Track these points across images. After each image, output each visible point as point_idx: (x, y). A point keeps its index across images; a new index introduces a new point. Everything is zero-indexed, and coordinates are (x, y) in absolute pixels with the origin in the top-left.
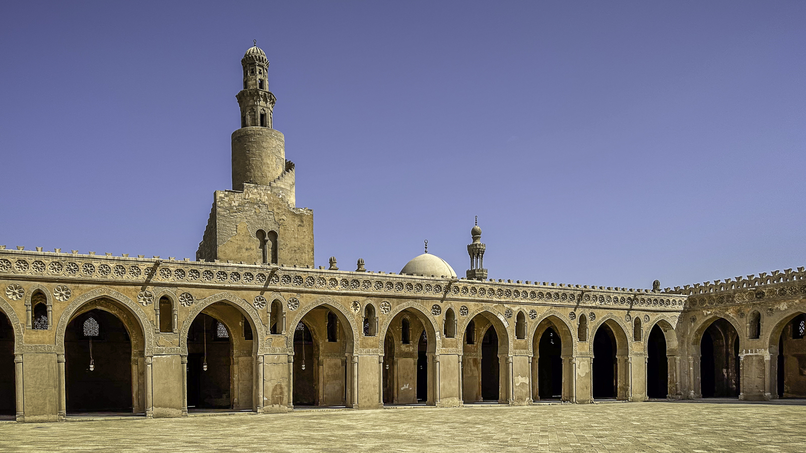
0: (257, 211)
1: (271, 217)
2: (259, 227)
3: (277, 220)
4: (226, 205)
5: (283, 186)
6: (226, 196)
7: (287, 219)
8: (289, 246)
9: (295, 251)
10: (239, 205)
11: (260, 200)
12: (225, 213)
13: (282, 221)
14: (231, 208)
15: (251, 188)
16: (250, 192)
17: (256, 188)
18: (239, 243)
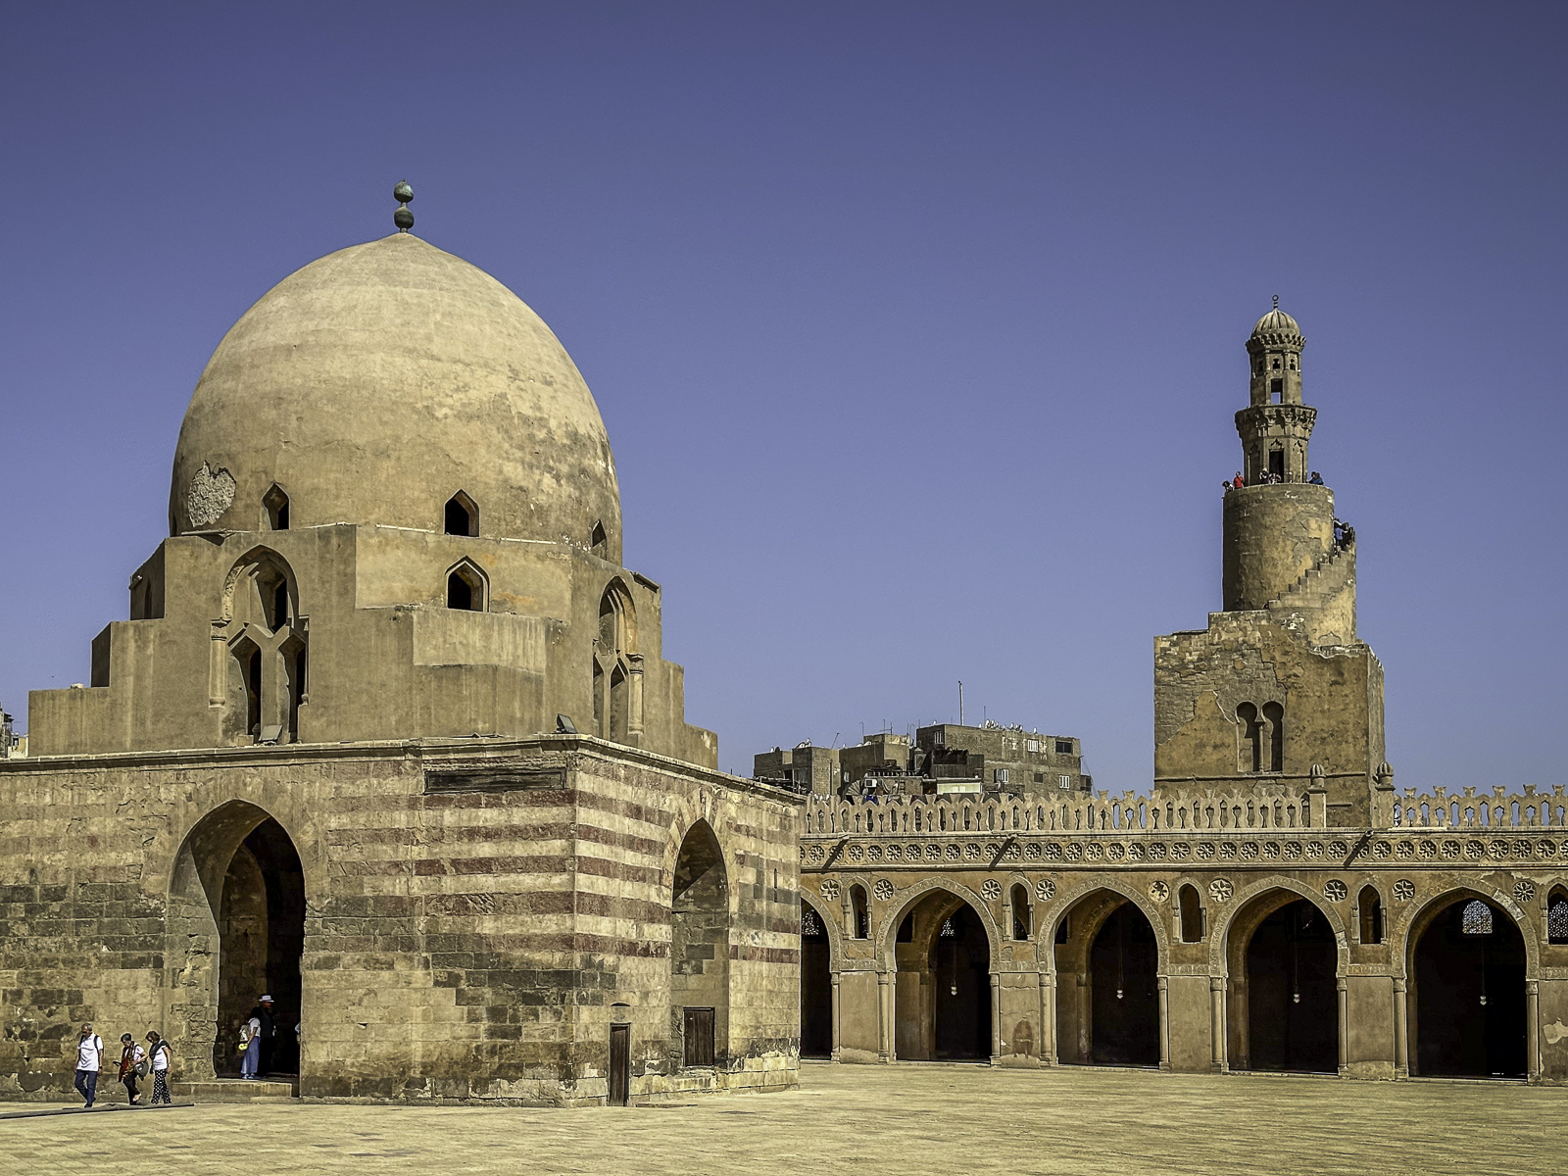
0: (1238, 666)
1: (1267, 673)
2: (1242, 698)
3: (1280, 677)
4: (1174, 662)
5: (1299, 603)
6: (1174, 644)
7: (1305, 673)
8: (1309, 730)
9: (1323, 739)
10: (1200, 659)
11: (1244, 642)
12: (1172, 679)
13: (1292, 680)
14: (1183, 665)
15: (1225, 619)
16: (1223, 629)
17: (1236, 618)
18: (1199, 734)
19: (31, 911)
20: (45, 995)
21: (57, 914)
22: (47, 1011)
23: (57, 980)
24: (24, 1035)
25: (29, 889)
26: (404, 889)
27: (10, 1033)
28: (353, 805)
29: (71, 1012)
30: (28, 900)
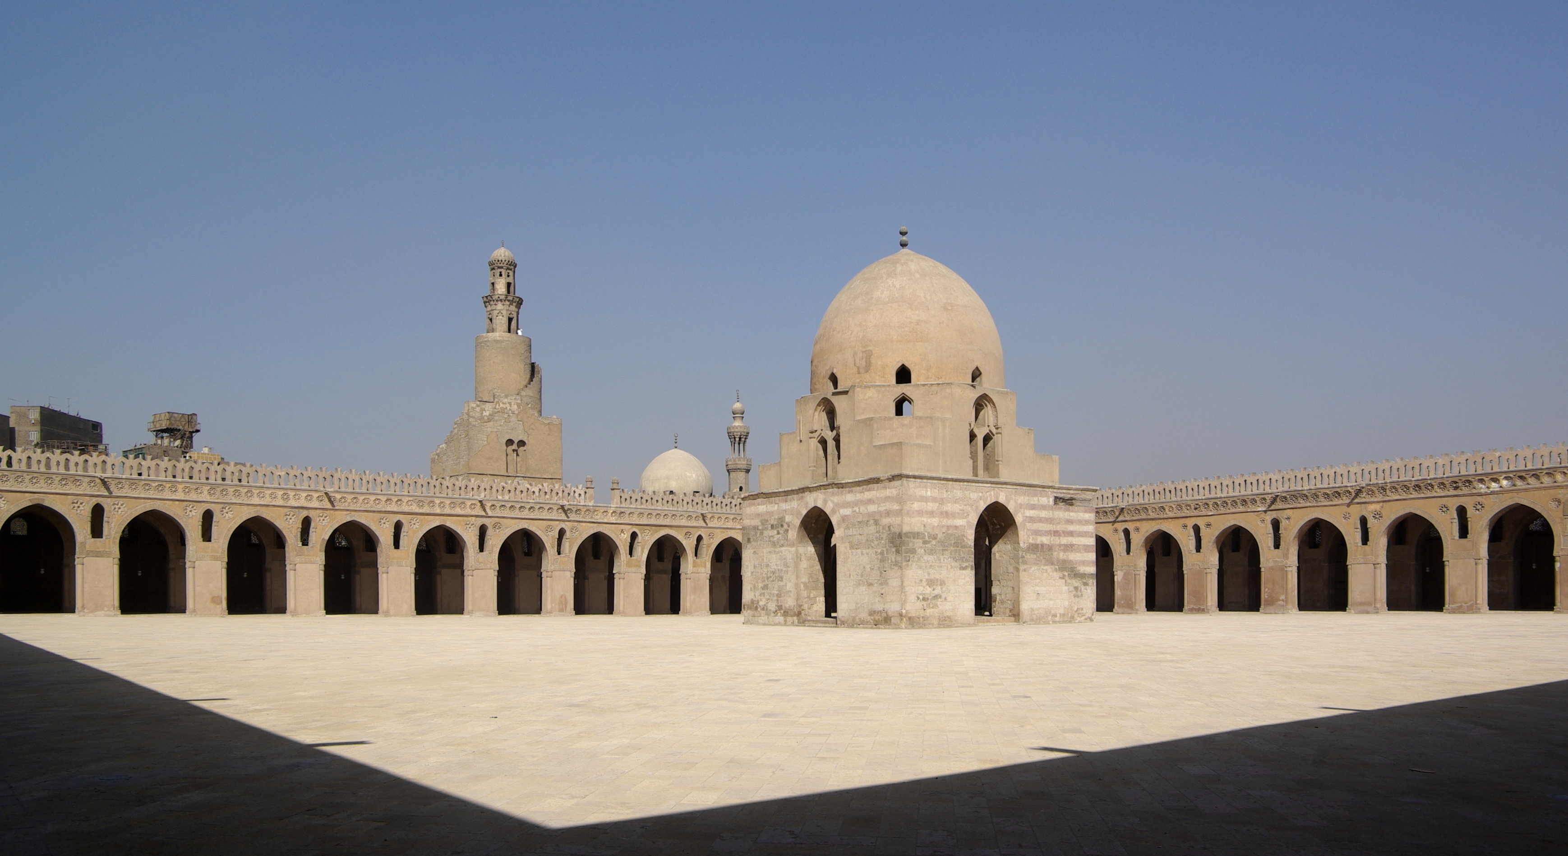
0: (507, 421)
1: (520, 426)
2: (509, 437)
3: (526, 429)
4: (478, 415)
6: (478, 406)
7: (536, 428)
8: (537, 455)
10: (490, 415)
11: (510, 410)
12: (477, 423)
13: (531, 431)
14: (482, 417)
15: (501, 397)
16: (501, 402)
17: (506, 397)
18: (489, 452)
19: (925, 542)
20: (931, 581)
21: (934, 545)
22: (932, 588)
23: (935, 574)
24: (924, 599)
25: (923, 534)
26: (1049, 541)
27: (918, 598)
28: (1033, 507)
29: (941, 589)
30: (924, 538)
